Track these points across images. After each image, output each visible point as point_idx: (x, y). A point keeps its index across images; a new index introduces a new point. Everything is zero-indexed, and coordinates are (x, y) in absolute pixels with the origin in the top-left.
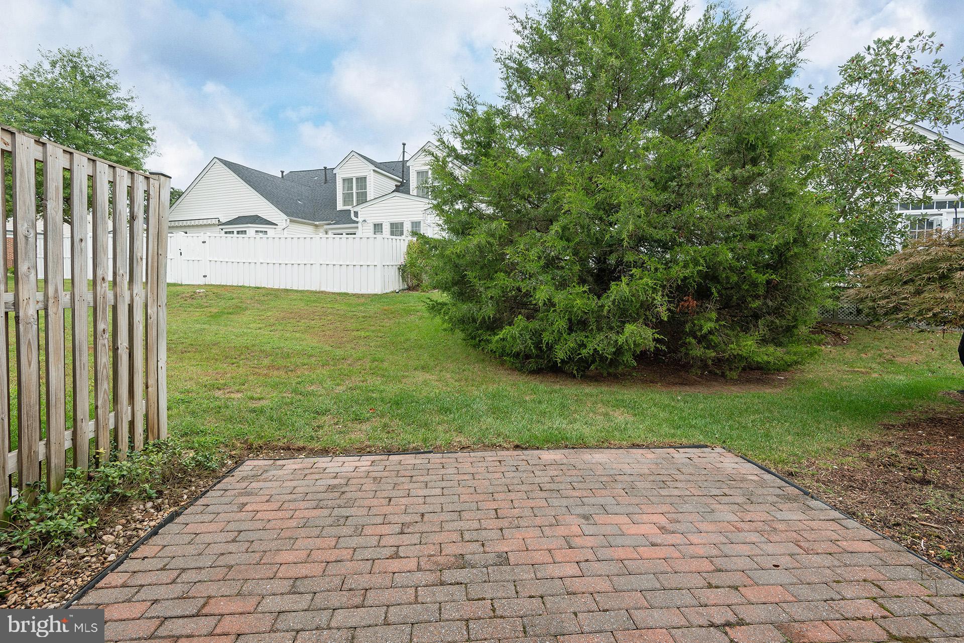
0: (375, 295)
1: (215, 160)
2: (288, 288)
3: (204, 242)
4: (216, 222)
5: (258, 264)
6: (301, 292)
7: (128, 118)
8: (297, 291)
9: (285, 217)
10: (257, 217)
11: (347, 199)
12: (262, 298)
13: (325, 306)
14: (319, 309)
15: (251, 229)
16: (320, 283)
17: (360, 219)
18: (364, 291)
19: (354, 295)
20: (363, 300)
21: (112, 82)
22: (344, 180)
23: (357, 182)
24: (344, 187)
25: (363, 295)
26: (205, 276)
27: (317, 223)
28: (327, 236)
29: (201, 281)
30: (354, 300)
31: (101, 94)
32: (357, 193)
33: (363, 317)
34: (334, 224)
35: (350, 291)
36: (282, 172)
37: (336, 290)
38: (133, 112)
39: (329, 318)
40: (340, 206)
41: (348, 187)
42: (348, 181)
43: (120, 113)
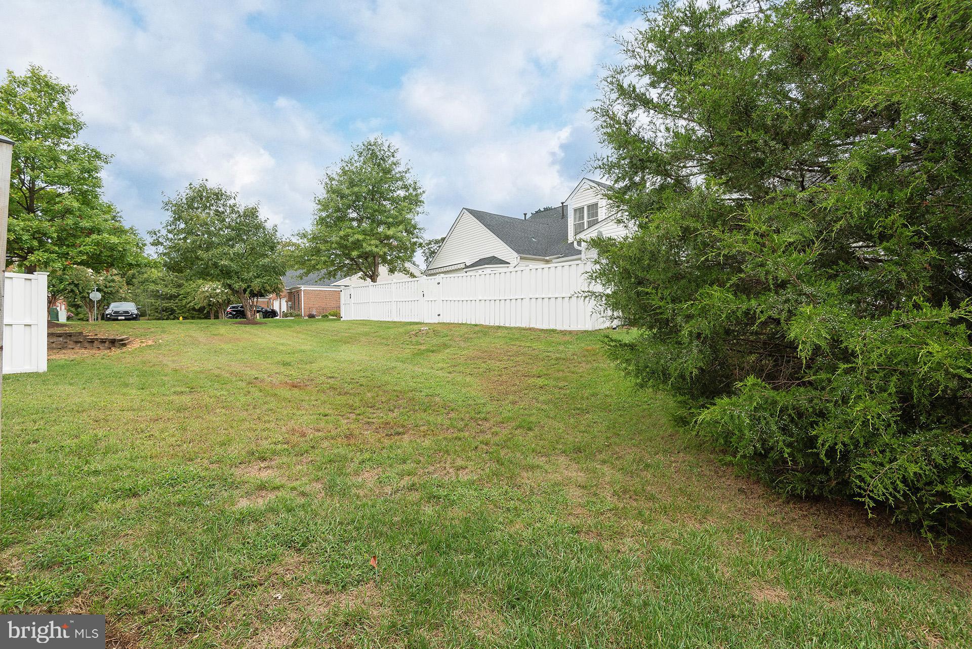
0: (585, 331)
1: (464, 210)
2: (502, 325)
3: (439, 283)
4: (463, 266)
5: (478, 301)
6: (511, 328)
7: (406, 187)
8: (506, 328)
9: (515, 254)
10: (494, 257)
11: (579, 229)
15: (488, 269)
16: (530, 319)
17: (583, 248)
18: (574, 328)
19: (561, 332)
20: (568, 338)
21: (395, 160)
22: (575, 210)
23: (588, 211)
24: (575, 218)
25: (570, 332)
26: (439, 315)
27: (548, 258)
29: (436, 320)
30: (557, 338)
31: (387, 171)
32: (588, 222)
33: (557, 359)
34: (563, 257)
35: (559, 327)
36: (525, 214)
37: (545, 327)
38: (410, 182)
40: (571, 239)
41: (580, 217)
42: (579, 211)
43: (400, 183)
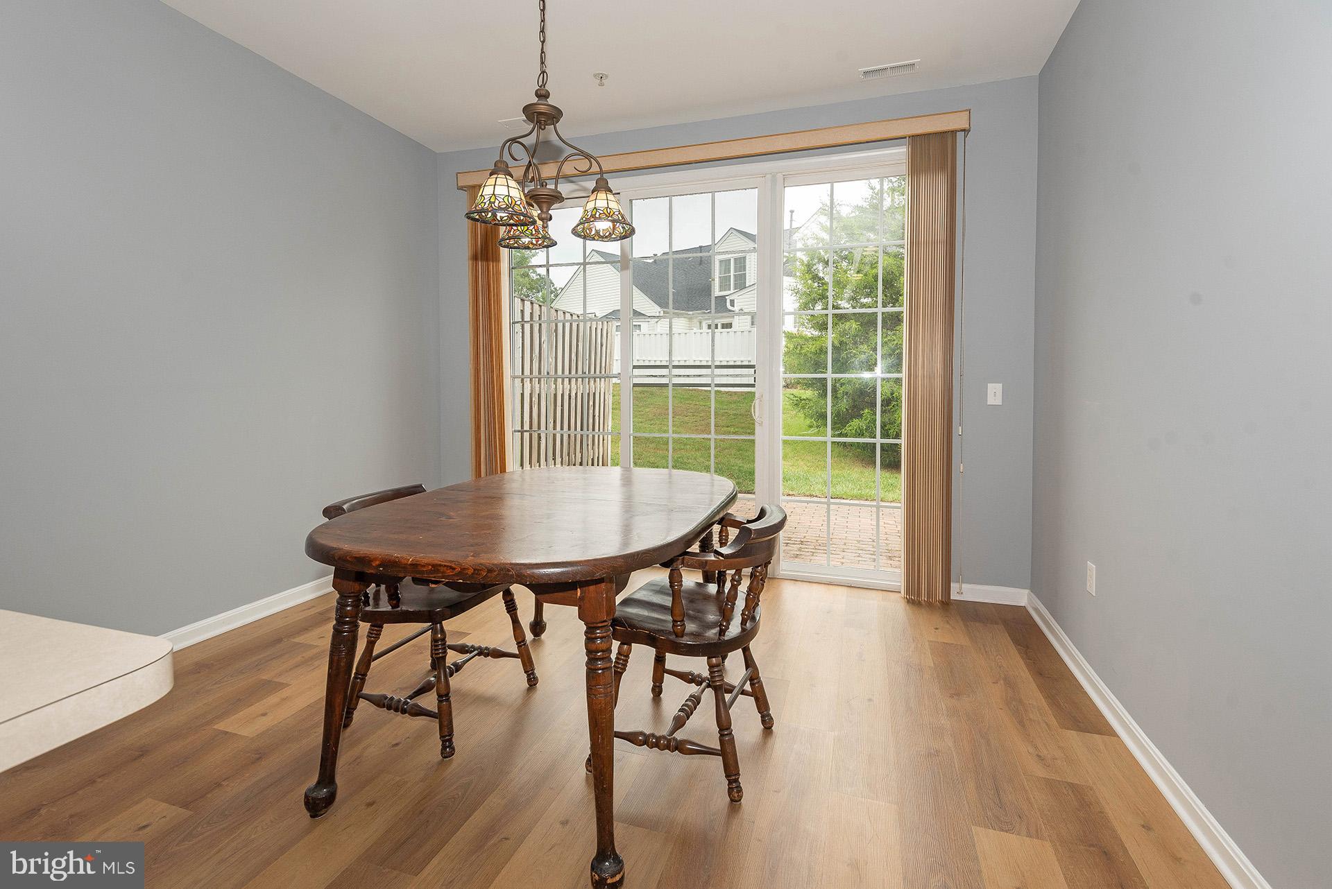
9: (658, 308)
11: (725, 284)
12: (639, 396)
13: (697, 403)
14: (692, 406)
17: (736, 309)
22: (722, 261)
23: (735, 263)
24: (721, 271)
27: (691, 313)
28: (701, 331)
32: (735, 275)
34: (709, 314)
39: (701, 415)
40: (717, 292)
41: (725, 269)
42: (725, 263)
